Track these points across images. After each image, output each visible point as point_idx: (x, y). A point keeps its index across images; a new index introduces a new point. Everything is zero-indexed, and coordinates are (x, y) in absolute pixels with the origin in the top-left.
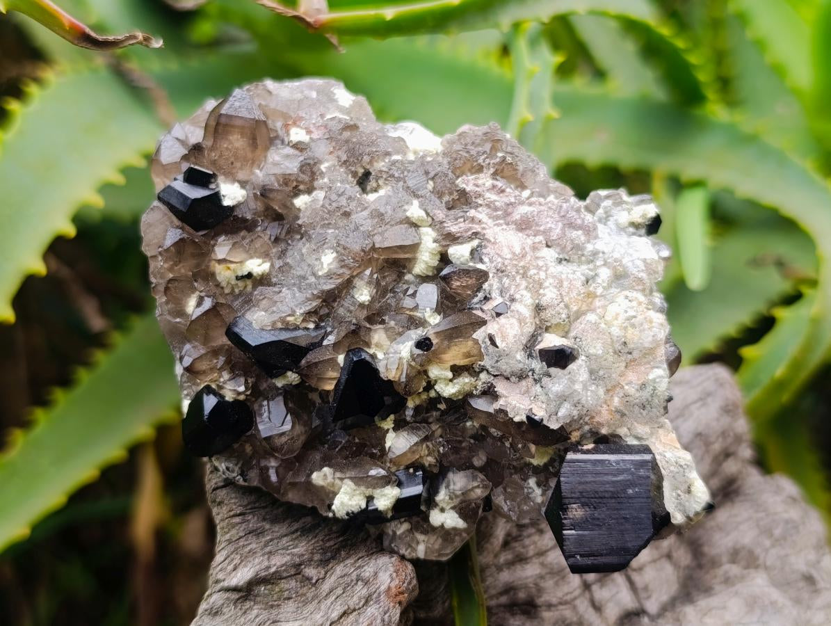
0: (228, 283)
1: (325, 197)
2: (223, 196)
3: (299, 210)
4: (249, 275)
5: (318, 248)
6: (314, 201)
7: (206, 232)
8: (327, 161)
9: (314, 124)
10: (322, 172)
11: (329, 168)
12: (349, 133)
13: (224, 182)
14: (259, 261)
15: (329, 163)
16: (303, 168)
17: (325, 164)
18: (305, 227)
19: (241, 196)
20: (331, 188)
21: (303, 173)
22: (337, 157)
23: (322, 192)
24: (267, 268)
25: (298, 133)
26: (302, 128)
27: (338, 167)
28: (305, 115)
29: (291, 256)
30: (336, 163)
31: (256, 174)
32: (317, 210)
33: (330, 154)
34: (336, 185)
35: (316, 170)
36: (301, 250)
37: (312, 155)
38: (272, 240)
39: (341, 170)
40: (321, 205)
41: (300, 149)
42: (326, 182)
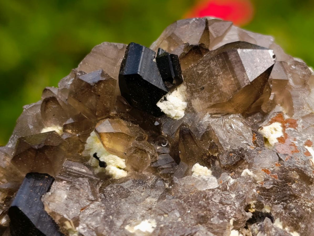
0: (89, 150)
2: (165, 99)
3: (192, 173)
4: (103, 165)
5: (155, 211)
6: (205, 182)
7: (126, 104)
8: (255, 172)
9: (295, 140)
10: (240, 174)
11: (248, 177)
12: (298, 177)
13: (181, 93)
14: (123, 165)
15: (254, 175)
16: (233, 154)
17: (251, 171)
18: (173, 188)
19: (176, 114)
20: (225, 190)
21: (228, 157)
22: (265, 179)
23: (217, 184)
24: (119, 177)
25: (277, 129)
26: (284, 131)
27: (255, 186)
28: (301, 127)
29: (139, 191)
30: (259, 181)
31: (205, 115)
32: (193, 190)
33: (265, 171)
34: (232, 193)
35: (240, 166)
36: (148, 197)
37: (254, 155)
38: (152, 166)
39: (254, 191)
40: (202, 190)
41: (255, 140)
42: (230, 183)
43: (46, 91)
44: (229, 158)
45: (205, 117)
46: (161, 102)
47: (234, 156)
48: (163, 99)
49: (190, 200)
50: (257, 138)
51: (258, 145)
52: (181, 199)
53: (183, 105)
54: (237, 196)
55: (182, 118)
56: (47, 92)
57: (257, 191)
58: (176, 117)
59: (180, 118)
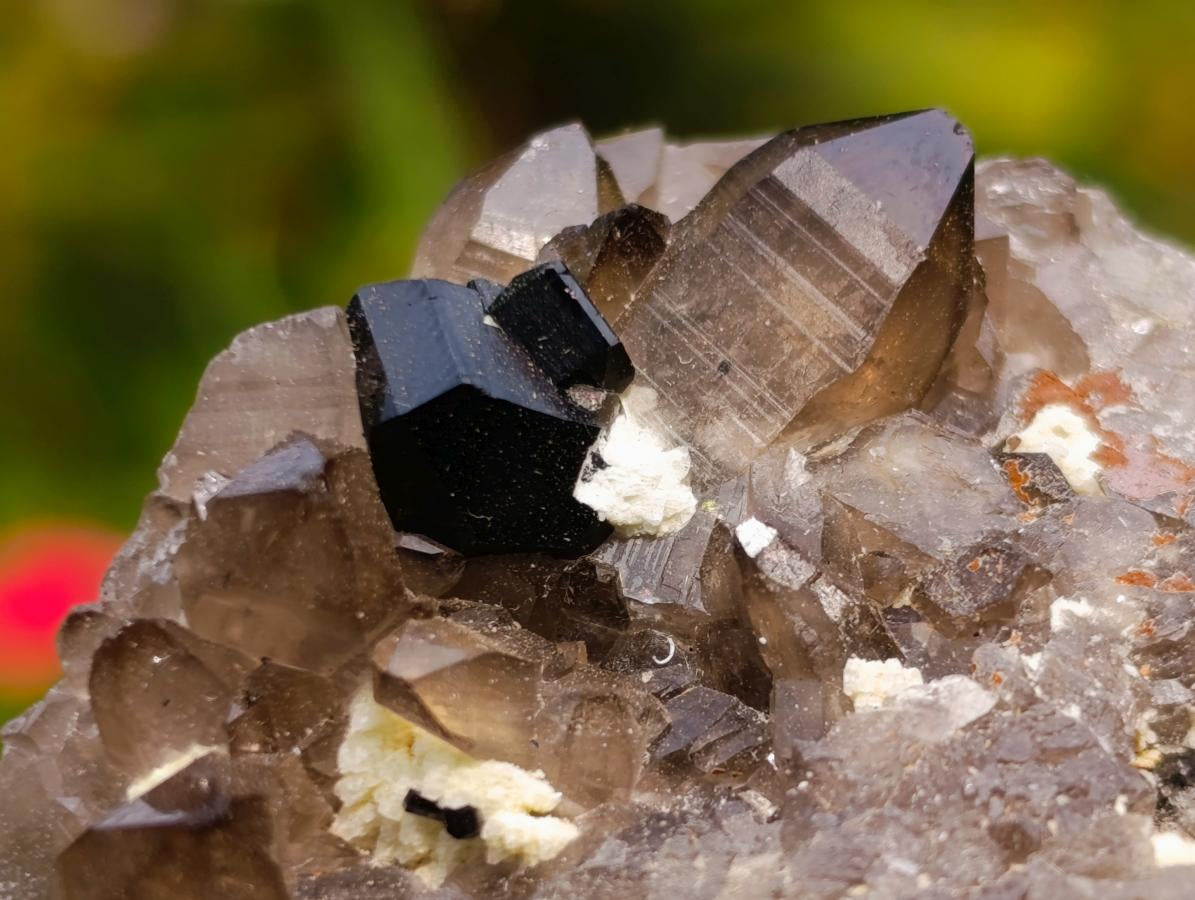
0: (368, 799)
1: (983, 722)
2: (599, 463)
3: (848, 704)
4: (465, 823)
6: (932, 709)
8: (1097, 599)
9: (1155, 440)
10: (1044, 626)
11: (1082, 628)
13: (645, 419)
14: (547, 795)
15: (1098, 609)
16: (980, 561)
17: (1079, 601)
18: (815, 782)
19: (666, 508)
20: (1031, 704)
21: (966, 580)
22: (1148, 610)
23: (984, 694)
24: (556, 844)
25: (1066, 430)
26: (1095, 425)
27: (1123, 651)
28: (1146, 389)
29: (678, 858)
30: (1128, 629)
31: (784, 463)
32: (910, 750)
33: (1132, 582)
34: (1062, 707)
35: (1024, 602)
36: (730, 862)
37: (1054, 536)
38: (661, 752)
39: (1131, 669)
40: (942, 739)
41: (1027, 485)
42: (1031, 670)
43: (77, 623)
44: (973, 580)
45: (791, 472)
46: (584, 480)
47: (991, 563)
48: (591, 466)
49: (921, 793)
50: (1030, 474)
51: (1050, 496)
52: (881, 805)
53: (675, 462)
54: (1085, 708)
55: (694, 516)
56: (87, 626)
57: (1138, 665)
58: (666, 519)
59: (686, 519)
